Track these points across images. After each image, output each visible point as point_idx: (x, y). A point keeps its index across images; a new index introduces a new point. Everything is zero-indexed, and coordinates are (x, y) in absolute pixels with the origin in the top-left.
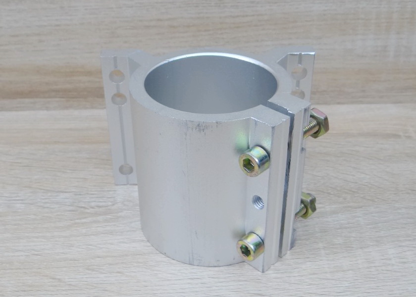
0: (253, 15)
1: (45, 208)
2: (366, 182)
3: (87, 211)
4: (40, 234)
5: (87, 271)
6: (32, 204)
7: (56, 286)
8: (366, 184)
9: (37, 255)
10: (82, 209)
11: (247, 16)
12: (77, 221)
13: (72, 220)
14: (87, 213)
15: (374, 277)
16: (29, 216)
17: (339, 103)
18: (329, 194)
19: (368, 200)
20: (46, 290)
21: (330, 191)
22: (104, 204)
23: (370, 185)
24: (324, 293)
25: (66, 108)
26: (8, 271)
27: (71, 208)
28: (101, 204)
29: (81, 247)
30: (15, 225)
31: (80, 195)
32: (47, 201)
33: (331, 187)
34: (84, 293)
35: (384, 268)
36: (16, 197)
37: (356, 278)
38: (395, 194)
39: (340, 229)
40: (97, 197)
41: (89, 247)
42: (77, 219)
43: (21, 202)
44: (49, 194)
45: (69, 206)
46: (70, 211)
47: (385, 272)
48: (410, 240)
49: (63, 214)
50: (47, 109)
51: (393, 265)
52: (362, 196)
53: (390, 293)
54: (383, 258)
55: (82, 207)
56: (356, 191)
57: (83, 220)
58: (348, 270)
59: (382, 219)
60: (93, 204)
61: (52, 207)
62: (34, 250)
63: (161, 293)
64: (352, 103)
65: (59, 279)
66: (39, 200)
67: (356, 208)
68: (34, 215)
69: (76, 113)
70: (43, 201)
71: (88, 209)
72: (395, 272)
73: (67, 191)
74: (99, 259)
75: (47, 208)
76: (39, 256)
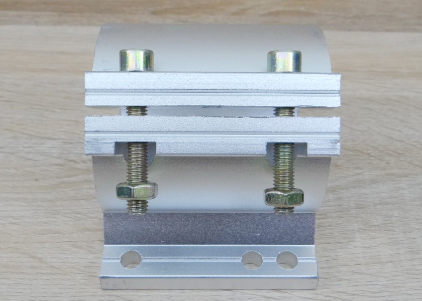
1: (27, 159)
2: (416, 142)
3: (78, 166)
4: (20, 196)
5: (74, 249)
6: (12, 153)
7: (35, 268)
8: (415, 144)
9: (15, 224)
10: (72, 163)
12: (65, 179)
13: (58, 178)
14: (79, 169)
15: (417, 272)
16: (8, 171)
17: (387, 31)
18: (369, 155)
19: (417, 166)
21: (370, 152)
23: (419, 146)
24: (355, 292)
25: (60, 23)
27: (59, 161)
29: (67, 215)
31: (71, 143)
32: (30, 150)
33: (373, 147)
37: (396, 274)
39: (380, 204)
41: (78, 215)
42: (65, 177)
44: (34, 141)
45: (57, 158)
46: (56, 165)
49: (48, 169)
50: (37, 24)
52: (409, 160)
55: (71, 161)
56: (402, 152)
57: (73, 179)
58: (387, 262)
60: (84, 157)
61: (36, 159)
62: (11, 217)
64: (404, 30)
65: (40, 259)
66: (21, 149)
67: (400, 176)
68: (14, 168)
69: (70, 30)
70: (26, 150)
71: (79, 163)
73: (55, 137)
74: (89, 233)
75: (30, 159)
76: (17, 226)
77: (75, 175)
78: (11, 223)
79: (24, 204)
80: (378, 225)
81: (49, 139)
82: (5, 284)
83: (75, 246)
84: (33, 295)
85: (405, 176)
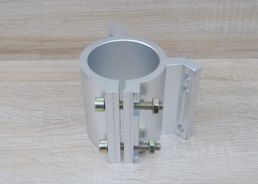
0: (146, 10)
2: (204, 107)
4: (26, 135)
5: (51, 156)
6: (22, 117)
7: (34, 164)
9: (24, 146)
10: (49, 121)
11: (142, 10)
12: (46, 127)
13: (43, 127)
14: (52, 123)
16: (20, 124)
19: (204, 118)
20: (29, 166)
22: (60, 118)
23: (206, 109)
26: (9, 155)
28: (58, 118)
29: (47, 142)
30: (13, 129)
31: (48, 112)
32: (30, 115)
34: (48, 168)
35: (206, 157)
36: (13, 113)
38: (219, 114)
40: (57, 114)
41: (52, 142)
43: (15, 116)
44: (31, 112)
45: (42, 119)
46: (42, 122)
47: (207, 159)
48: (223, 141)
49: (38, 123)
51: (212, 155)
52: (201, 115)
53: (208, 170)
54: (207, 151)
55: (49, 120)
56: (198, 112)
57: (49, 127)
59: (210, 129)
60: (55, 118)
61: (32, 119)
62: (22, 143)
63: (88, 168)
66: (26, 115)
68: (23, 123)
70: (28, 116)
71: (52, 121)
72: (212, 159)
73: (41, 110)
74: (57, 149)
75: (30, 120)
76: (25, 147)
77: (51, 126)
78: (23, 146)
79: (28, 138)
80: (185, 143)
81: (38, 111)
82: (21, 170)
83: (51, 155)
84: (34, 174)
85: (198, 122)
